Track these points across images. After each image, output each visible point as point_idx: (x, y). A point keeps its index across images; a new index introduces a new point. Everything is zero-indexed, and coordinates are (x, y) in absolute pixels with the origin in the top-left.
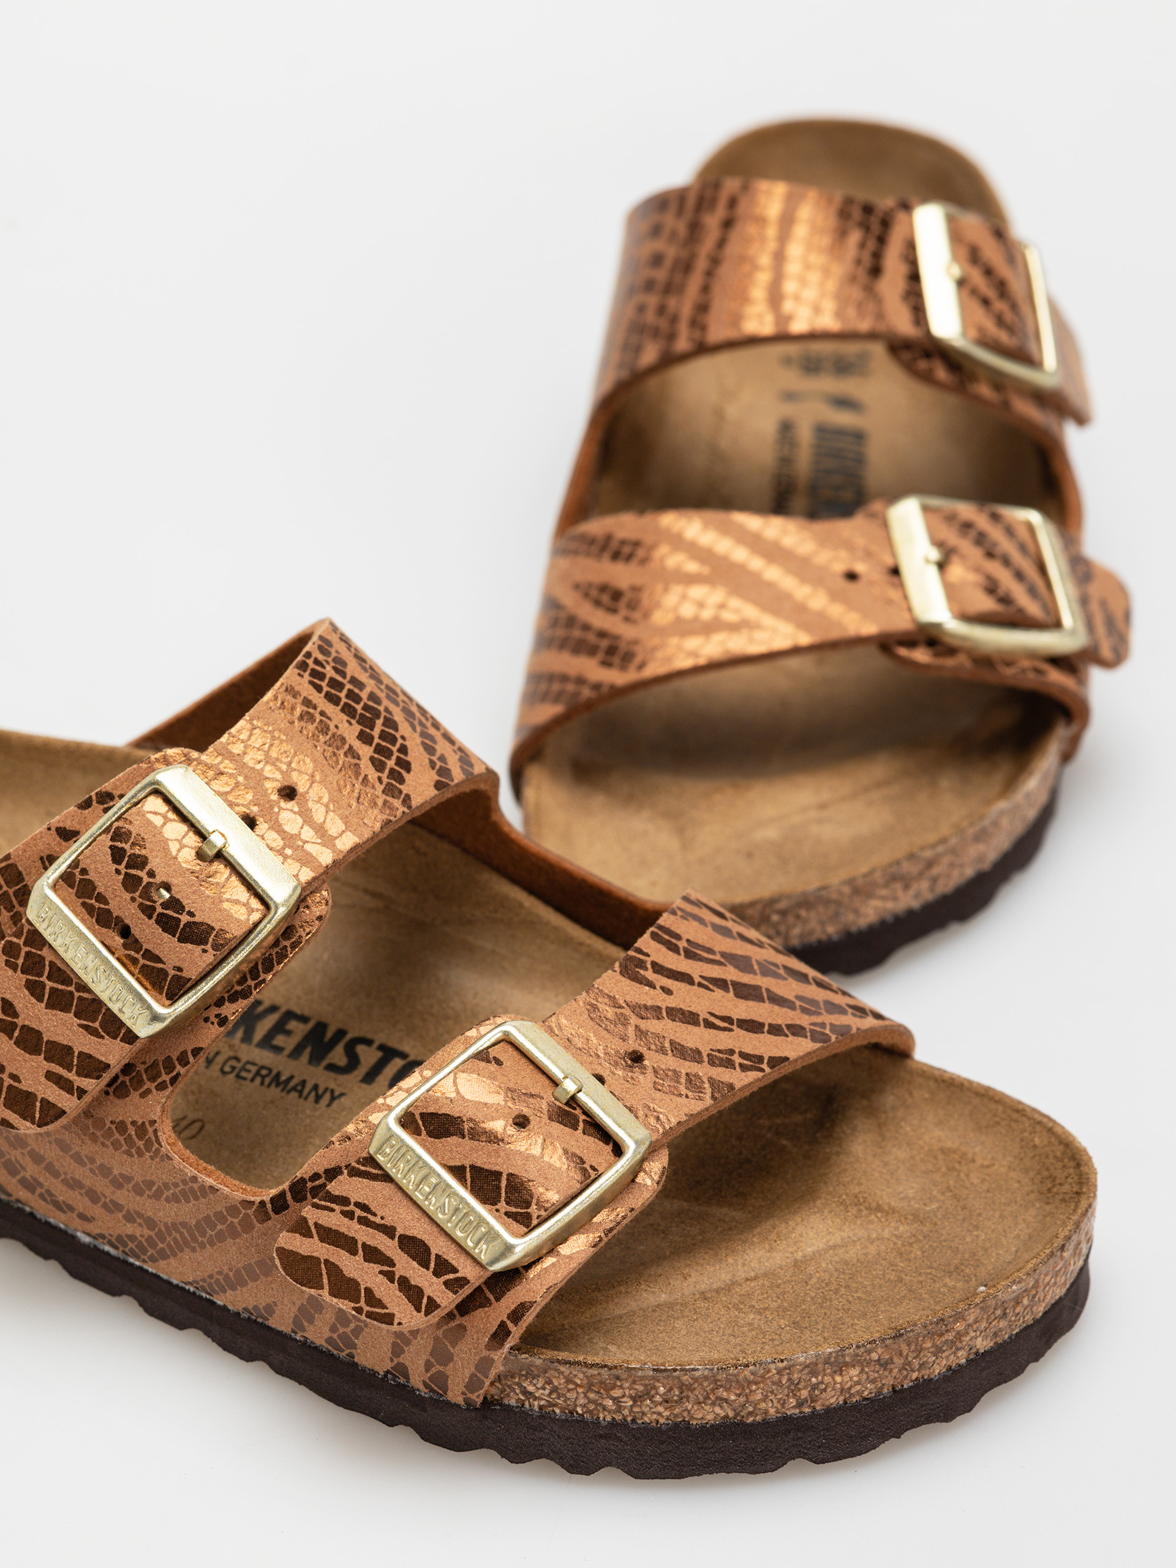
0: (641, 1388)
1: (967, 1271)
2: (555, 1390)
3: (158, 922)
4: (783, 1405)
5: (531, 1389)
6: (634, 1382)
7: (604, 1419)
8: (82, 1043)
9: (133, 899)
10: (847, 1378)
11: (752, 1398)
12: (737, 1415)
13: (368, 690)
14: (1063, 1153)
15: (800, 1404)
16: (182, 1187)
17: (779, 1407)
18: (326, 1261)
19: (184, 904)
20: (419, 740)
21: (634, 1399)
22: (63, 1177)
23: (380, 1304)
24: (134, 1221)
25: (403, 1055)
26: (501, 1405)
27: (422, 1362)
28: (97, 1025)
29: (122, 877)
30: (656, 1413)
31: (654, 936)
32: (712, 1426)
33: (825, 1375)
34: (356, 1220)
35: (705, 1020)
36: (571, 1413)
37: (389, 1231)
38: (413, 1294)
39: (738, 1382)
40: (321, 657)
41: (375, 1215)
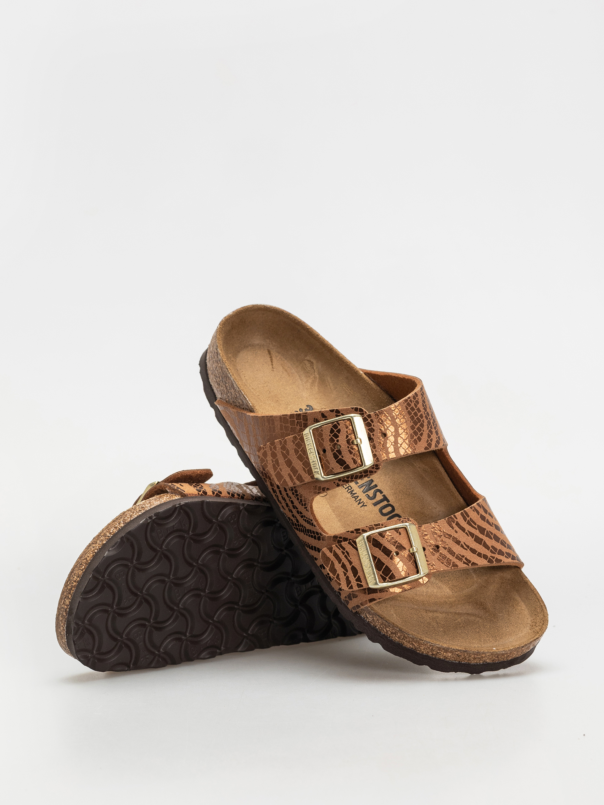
0: (394, 632)
1: (498, 638)
2: (373, 620)
3: (333, 454)
4: (428, 653)
5: (368, 616)
6: (393, 629)
7: (382, 633)
8: (301, 472)
9: (330, 445)
10: (447, 654)
11: (420, 648)
12: (415, 649)
13: (421, 413)
14: (542, 618)
15: (433, 654)
16: (308, 519)
17: (427, 653)
18: (332, 561)
19: (342, 453)
20: (428, 432)
21: (392, 633)
22: (282, 496)
23: (339, 579)
24: (294, 518)
25: (388, 501)
26: (359, 615)
27: (345, 596)
28: (306, 469)
29: (330, 437)
30: (396, 638)
31: (462, 514)
32: (408, 648)
33: (442, 651)
34: (344, 555)
35: (462, 544)
36: (375, 627)
37: (351, 563)
38: (348, 582)
39: (419, 643)
40: (413, 400)
41: (349, 557)
